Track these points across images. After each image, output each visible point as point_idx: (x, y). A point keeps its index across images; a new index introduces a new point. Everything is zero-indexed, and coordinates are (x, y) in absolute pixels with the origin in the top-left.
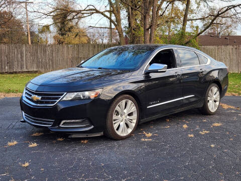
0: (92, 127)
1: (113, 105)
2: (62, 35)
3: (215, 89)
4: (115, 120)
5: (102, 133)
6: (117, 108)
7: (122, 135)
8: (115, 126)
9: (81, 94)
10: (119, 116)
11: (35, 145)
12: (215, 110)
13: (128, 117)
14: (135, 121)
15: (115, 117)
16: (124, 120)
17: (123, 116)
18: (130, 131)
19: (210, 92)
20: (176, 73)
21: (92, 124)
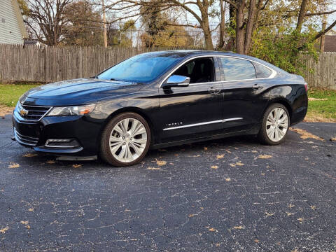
0: (82, 148)
1: (110, 124)
2: (152, 33)
3: (280, 111)
4: (112, 143)
5: (96, 157)
6: (117, 128)
7: (123, 161)
8: (113, 150)
9: (70, 110)
10: (121, 137)
11: (18, 165)
12: (280, 139)
13: (134, 140)
14: (144, 146)
15: (112, 138)
16: (127, 144)
17: (127, 139)
18: (136, 157)
19: (271, 114)
20: (212, 88)
21: (81, 145)
